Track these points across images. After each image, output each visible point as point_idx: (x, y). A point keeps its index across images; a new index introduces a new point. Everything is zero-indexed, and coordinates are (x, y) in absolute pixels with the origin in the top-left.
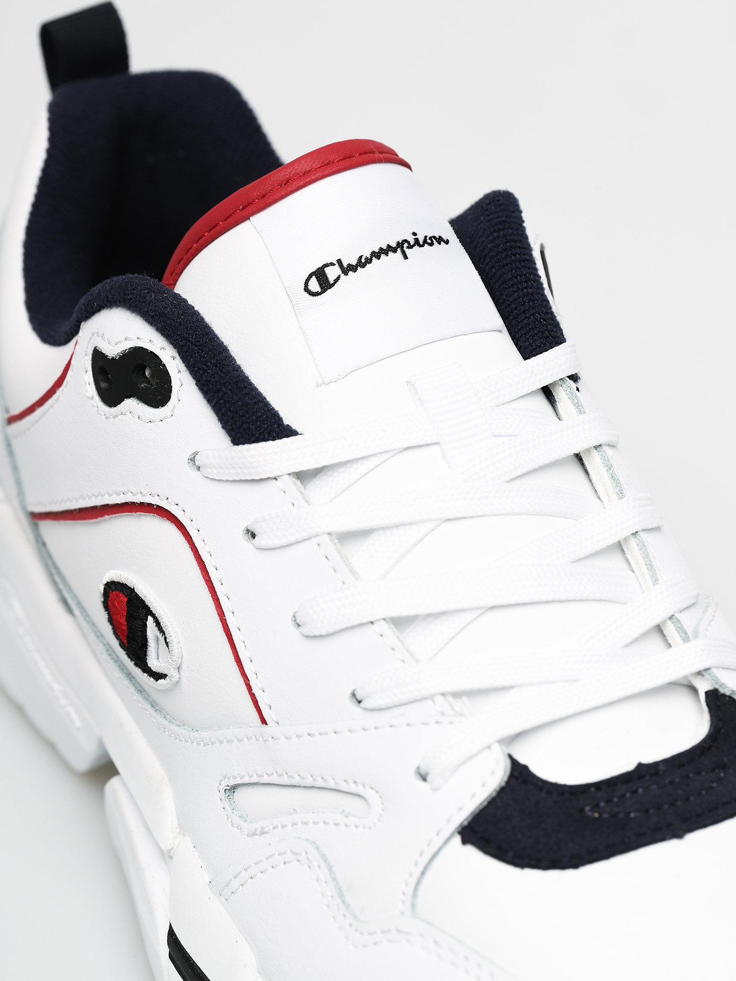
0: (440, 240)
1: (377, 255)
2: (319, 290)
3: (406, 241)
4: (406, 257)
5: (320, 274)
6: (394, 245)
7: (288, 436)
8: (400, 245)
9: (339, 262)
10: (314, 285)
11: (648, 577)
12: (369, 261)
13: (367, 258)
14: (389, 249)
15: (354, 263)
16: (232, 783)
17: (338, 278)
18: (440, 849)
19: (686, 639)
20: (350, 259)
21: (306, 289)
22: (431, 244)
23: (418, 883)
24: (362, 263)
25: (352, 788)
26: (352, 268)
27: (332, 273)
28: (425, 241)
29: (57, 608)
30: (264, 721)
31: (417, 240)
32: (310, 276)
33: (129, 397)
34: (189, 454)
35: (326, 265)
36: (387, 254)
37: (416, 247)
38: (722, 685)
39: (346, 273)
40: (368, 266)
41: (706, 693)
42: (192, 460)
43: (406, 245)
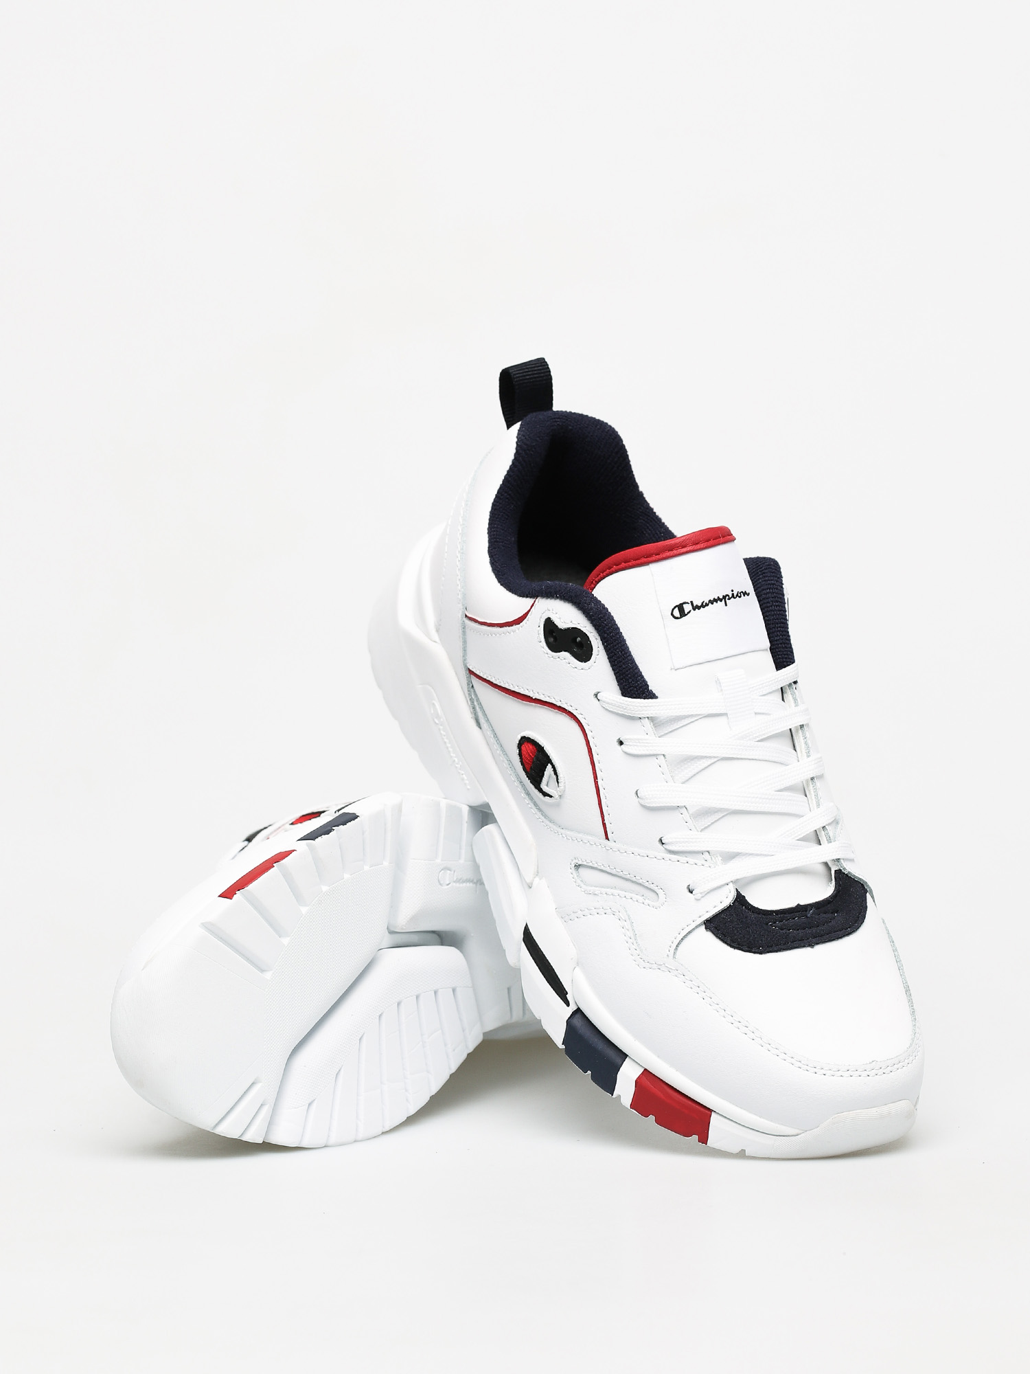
0: (745, 594)
1: (711, 602)
2: (679, 616)
3: (728, 595)
4: (726, 605)
5: (680, 607)
6: (721, 597)
7: (652, 698)
8: (724, 597)
9: (692, 602)
10: (676, 613)
11: (815, 802)
12: (707, 605)
13: (706, 603)
14: (719, 599)
15: (700, 605)
16: (580, 863)
17: (690, 611)
18: (694, 929)
19: (829, 841)
20: (698, 602)
21: (672, 614)
22: (740, 597)
23: (679, 944)
24: (703, 605)
25: (652, 886)
26: (698, 607)
27: (687, 608)
28: (737, 595)
29: (473, 723)
30: (607, 838)
31: (733, 594)
32: (675, 607)
33: (565, 651)
34: (595, 692)
35: (685, 603)
36: (717, 602)
37: (732, 599)
38: (844, 869)
39: (694, 610)
40: (706, 607)
41: (835, 871)
42: (596, 695)
43: (727, 597)
